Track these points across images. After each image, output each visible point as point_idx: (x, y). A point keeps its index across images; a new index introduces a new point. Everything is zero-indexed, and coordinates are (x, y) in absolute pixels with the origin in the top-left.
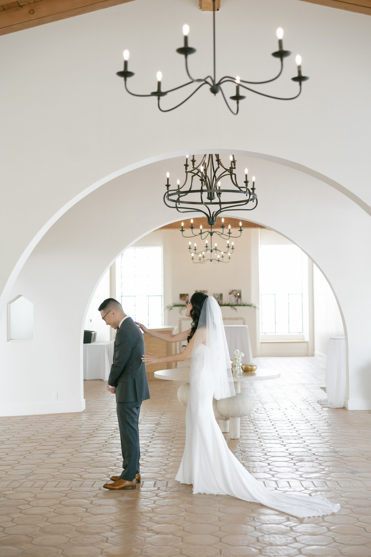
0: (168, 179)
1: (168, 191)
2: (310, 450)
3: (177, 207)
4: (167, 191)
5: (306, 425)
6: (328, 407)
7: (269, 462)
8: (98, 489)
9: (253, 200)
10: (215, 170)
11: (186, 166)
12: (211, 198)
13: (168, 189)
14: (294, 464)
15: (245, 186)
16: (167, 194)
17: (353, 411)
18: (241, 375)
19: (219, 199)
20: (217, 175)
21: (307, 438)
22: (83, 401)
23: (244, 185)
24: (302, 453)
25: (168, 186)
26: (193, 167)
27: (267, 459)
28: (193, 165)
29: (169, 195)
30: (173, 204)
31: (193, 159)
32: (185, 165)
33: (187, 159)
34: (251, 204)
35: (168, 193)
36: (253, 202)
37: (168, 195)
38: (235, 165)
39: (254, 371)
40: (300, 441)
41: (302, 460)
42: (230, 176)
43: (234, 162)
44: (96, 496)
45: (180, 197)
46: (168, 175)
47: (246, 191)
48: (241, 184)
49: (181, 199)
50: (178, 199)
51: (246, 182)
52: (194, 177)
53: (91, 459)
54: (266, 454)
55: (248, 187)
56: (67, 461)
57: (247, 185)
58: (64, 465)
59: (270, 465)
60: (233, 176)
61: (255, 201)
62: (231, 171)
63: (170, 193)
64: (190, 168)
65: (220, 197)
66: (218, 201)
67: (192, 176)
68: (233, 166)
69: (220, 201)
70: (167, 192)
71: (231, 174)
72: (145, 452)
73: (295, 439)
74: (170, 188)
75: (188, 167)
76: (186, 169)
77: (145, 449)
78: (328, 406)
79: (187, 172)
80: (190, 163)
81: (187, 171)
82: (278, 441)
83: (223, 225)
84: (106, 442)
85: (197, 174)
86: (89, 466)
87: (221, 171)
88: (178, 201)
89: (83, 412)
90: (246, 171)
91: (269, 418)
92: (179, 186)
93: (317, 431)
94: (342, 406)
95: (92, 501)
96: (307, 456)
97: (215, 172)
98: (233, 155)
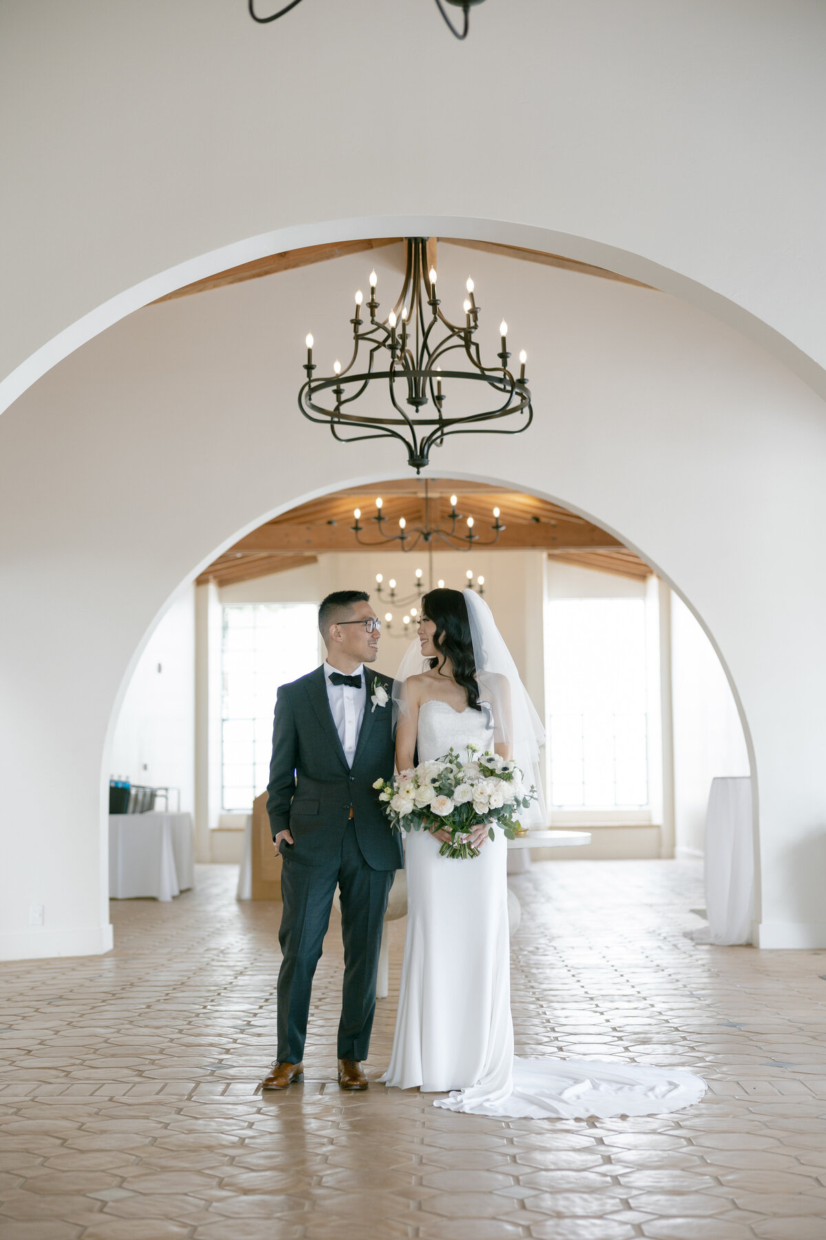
0: (310, 351)
1: (310, 381)
2: (667, 1021)
3: (332, 425)
4: (307, 380)
5: (656, 975)
6: (711, 945)
7: (561, 1044)
8: (107, 1098)
9: (522, 409)
10: (426, 329)
11: (357, 322)
12: (417, 400)
13: (309, 375)
14: (626, 1049)
15: (500, 365)
16: (307, 389)
17: (771, 951)
19: (439, 411)
20: (432, 344)
21: (659, 998)
22: (109, 928)
23: (498, 363)
24: (647, 1028)
25: (309, 368)
26: (373, 322)
27: (556, 1039)
28: (372, 314)
29: (312, 390)
31: (373, 300)
32: (352, 321)
33: (357, 306)
34: (515, 421)
35: (310, 386)
36: (522, 413)
37: (309, 390)
38: (476, 319)
40: (642, 1004)
41: (645, 1040)
42: (464, 350)
43: (474, 311)
44: (97, 1114)
45: (340, 403)
46: (310, 341)
47: (503, 377)
48: (490, 360)
49: (344, 409)
50: (337, 408)
51: (504, 356)
52: (375, 353)
53: (102, 1040)
54: (553, 1030)
55: (507, 368)
56: (40, 1044)
57: (505, 364)
58: (30, 1051)
59: (563, 1051)
60: (473, 349)
61: (526, 410)
62: (466, 337)
63: (313, 385)
64: (362, 329)
65: (441, 407)
66: (436, 417)
67: (372, 351)
68: (472, 324)
69: (440, 415)
70: (308, 383)
71: (468, 343)
72: (245, 1025)
73: (629, 1001)
74: (316, 374)
75: (360, 327)
76: (356, 330)
77: (245, 1021)
78: (712, 940)
79: (358, 337)
80: (365, 315)
82: (584, 1005)
83: (454, 511)
84: (149, 1007)
85: (382, 343)
86: (94, 1053)
87: (439, 333)
88: (336, 413)
89: (106, 955)
90: (504, 329)
91: (565, 963)
93: (685, 986)
94: (743, 941)
95: (83, 1124)
96: (658, 1033)
97: (426, 335)
98: (472, 295)
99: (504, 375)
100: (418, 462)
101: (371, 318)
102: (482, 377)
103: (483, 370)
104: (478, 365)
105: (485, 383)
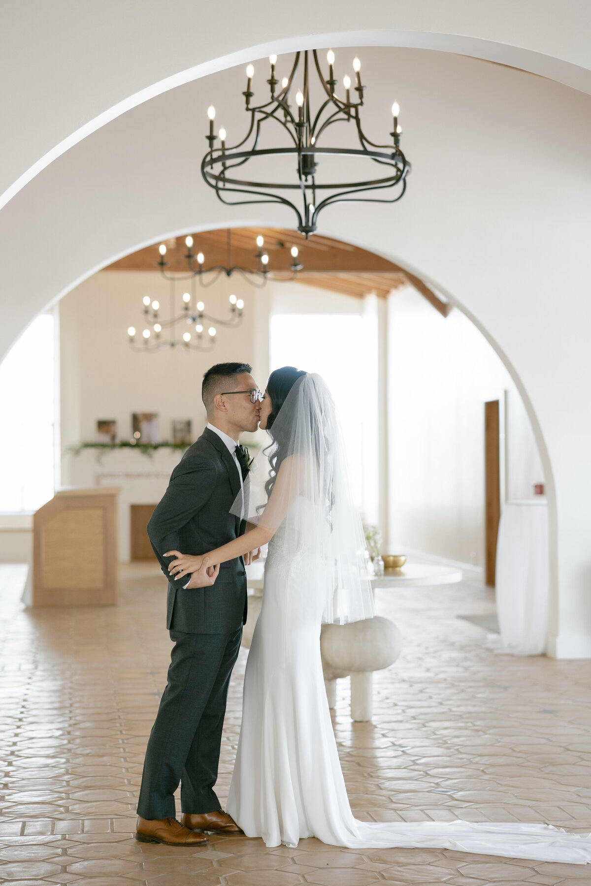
0: (211, 123)
1: (212, 151)
2: (550, 740)
3: (217, 189)
4: (209, 150)
7: (480, 767)
11: (248, 95)
12: (306, 171)
13: (211, 145)
15: (390, 143)
16: (209, 158)
17: (570, 662)
18: (381, 575)
23: (390, 141)
25: (211, 138)
26: (272, 97)
27: (470, 761)
28: (272, 90)
29: (212, 161)
30: (213, 182)
31: (273, 77)
32: (244, 93)
33: (249, 80)
35: (211, 156)
36: (399, 184)
37: (210, 160)
38: (361, 97)
39: (400, 566)
43: (360, 89)
45: (225, 168)
46: (212, 113)
50: (223, 172)
51: (395, 135)
52: (262, 123)
55: (398, 147)
57: (396, 143)
62: (349, 110)
63: (215, 155)
67: (261, 120)
69: (314, 181)
70: (210, 153)
73: (497, 719)
74: (217, 144)
75: (252, 99)
76: (248, 102)
80: (261, 89)
81: (251, 106)
85: (271, 114)
88: (221, 177)
90: (395, 110)
92: (223, 143)
94: (539, 651)
98: (358, 74)
99: (396, 153)
100: (307, 229)
101: (270, 94)
102: (365, 152)
105: (367, 158)
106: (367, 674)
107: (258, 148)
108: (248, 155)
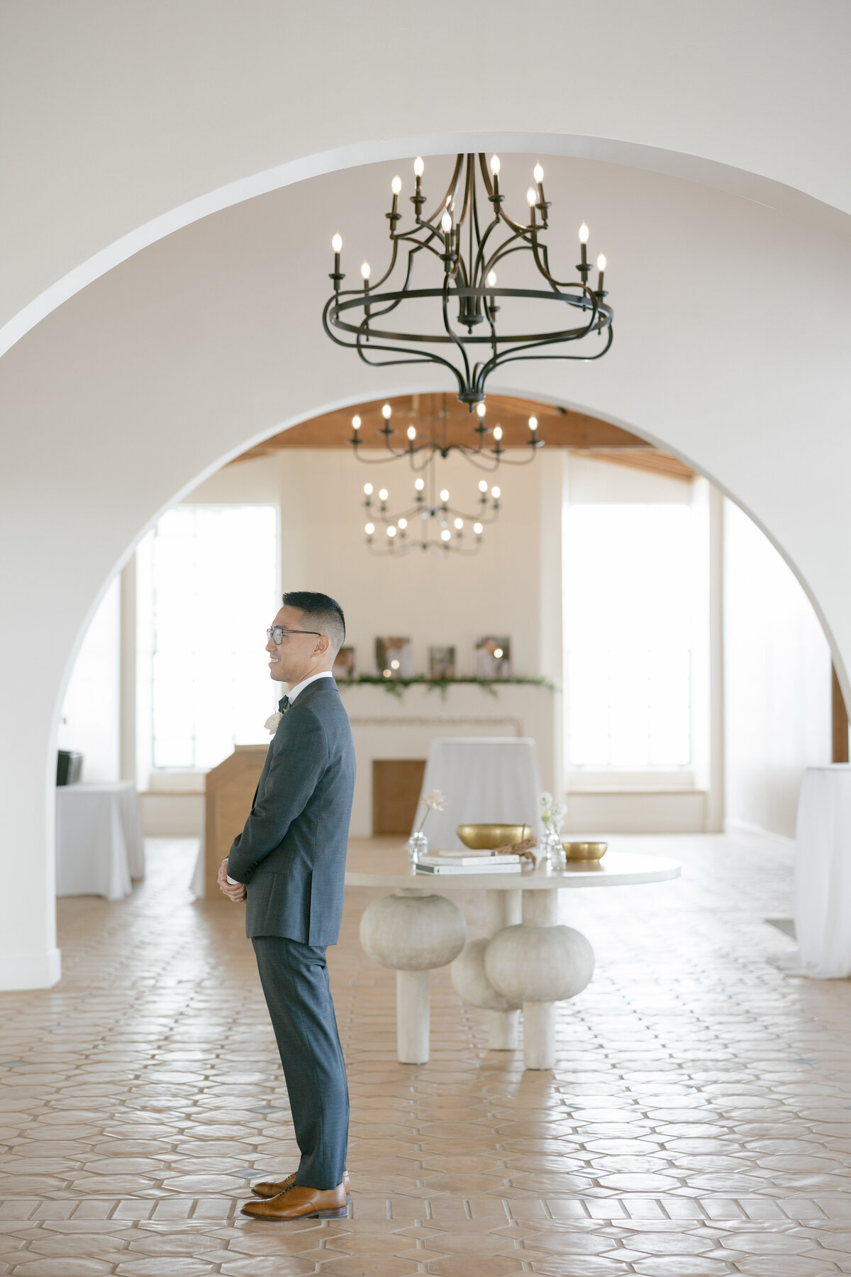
0: (337, 256)
1: (338, 294)
2: (781, 1102)
3: (359, 346)
4: (334, 293)
5: (747, 1027)
6: (805, 977)
7: (662, 1139)
8: (130, 1223)
9: (599, 329)
10: (482, 234)
11: (394, 217)
12: (471, 319)
13: (336, 287)
14: (743, 1145)
15: (578, 279)
16: (333, 304)
18: (561, 870)
19: (492, 326)
20: (489, 251)
21: (762, 1065)
22: (54, 953)
23: (577, 277)
24: (759, 1112)
25: (337, 277)
26: (418, 221)
27: (653, 1131)
28: (418, 211)
29: (341, 307)
30: (351, 338)
31: (418, 193)
32: (388, 215)
33: (395, 197)
34: (594, 342)
35: (337, 301)
36: (599, 333)
37: (335, 307)
38: (545, 217)
39: (599, 858)
40: (744, 1076)
41: (764, 1133)
42: (531, 253)
43: (543, 206)
44: (126, 1248)
45: (369, 316)
46: (337, 244)
47: (582, 295)
48: (564, 270)
49: (374, 324)
50: (365, 322)
51: (584, 268)
52: (415, 255)
53: (96, 1130)
54: (645, 1116)
55: (588, 285)
56: (19, 1136)
57: (585, 278)
58: (11, 1148)
59: (666, 1149)
60: (540, 251)
61: (605, 330)
62: (530, 236)
63: (342, 299)
64: (402, 227)
65: (494, 320)
66: (488, 334)
67: (411, 252)
68: (539, 222)
69: (493, 332)
70: (335, 297)
71: (535, 246)
72: (264, 1107)
73: (727, 1070)
74: (344, 285)
75: (398, 223)
76: (392, 228)
77: (264, 1100)
78: (803, 972)
79: (395, 238)
80: (406, 210)
81: (396, 233)
82: (673, 1076)
83: (481, 425)
84: (137, 1077)
85: (426, 244)
86: (92, 1151)
87: (502, 233)
88: (363, 330)
89: (55, 989)
90: (584, 235)
91: (633, 1007)
92: (366, 282)
93: (789, 1046)
95: (116, 1266)
96: (776, 1121)
97: (482, 242)
98: (540, 185)
99: (584, 293)
100: (471, 397)
101: (415, 216)
102: (556, 295)
103: (554, 283)
104: (546, 273)
106: (546, 1005)
107: (411, 288)
108: (397, 297)
